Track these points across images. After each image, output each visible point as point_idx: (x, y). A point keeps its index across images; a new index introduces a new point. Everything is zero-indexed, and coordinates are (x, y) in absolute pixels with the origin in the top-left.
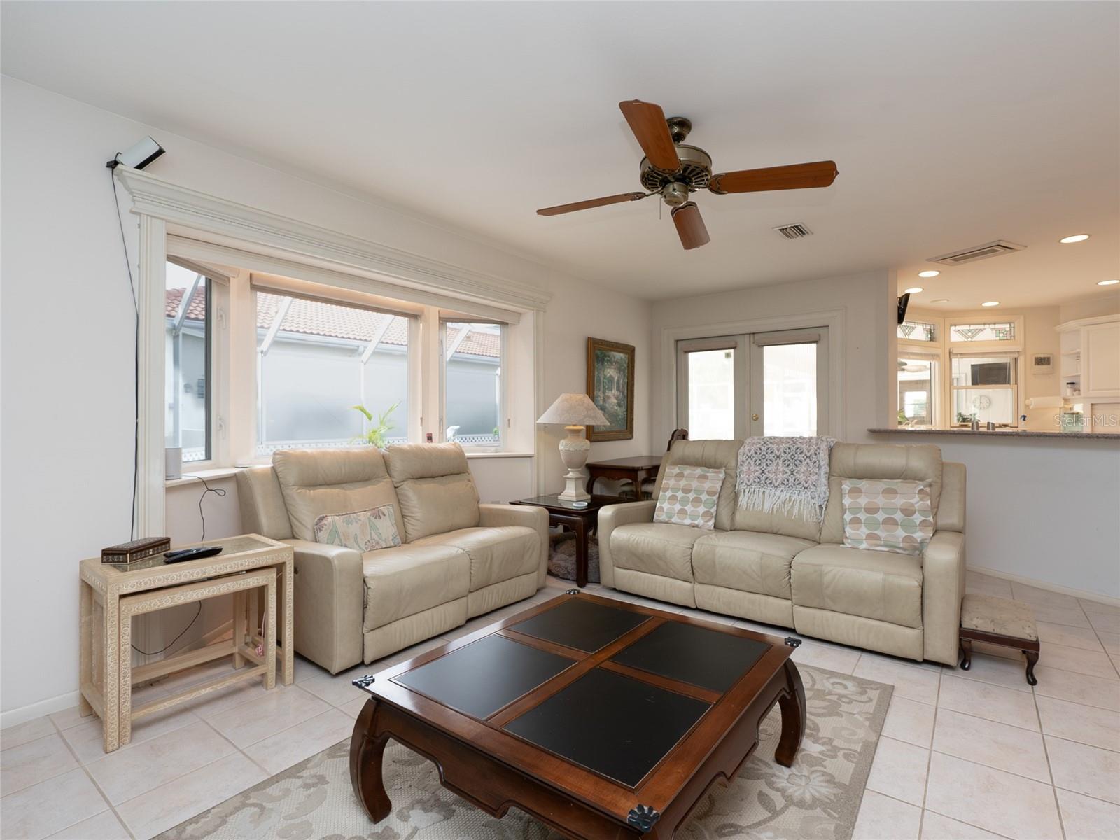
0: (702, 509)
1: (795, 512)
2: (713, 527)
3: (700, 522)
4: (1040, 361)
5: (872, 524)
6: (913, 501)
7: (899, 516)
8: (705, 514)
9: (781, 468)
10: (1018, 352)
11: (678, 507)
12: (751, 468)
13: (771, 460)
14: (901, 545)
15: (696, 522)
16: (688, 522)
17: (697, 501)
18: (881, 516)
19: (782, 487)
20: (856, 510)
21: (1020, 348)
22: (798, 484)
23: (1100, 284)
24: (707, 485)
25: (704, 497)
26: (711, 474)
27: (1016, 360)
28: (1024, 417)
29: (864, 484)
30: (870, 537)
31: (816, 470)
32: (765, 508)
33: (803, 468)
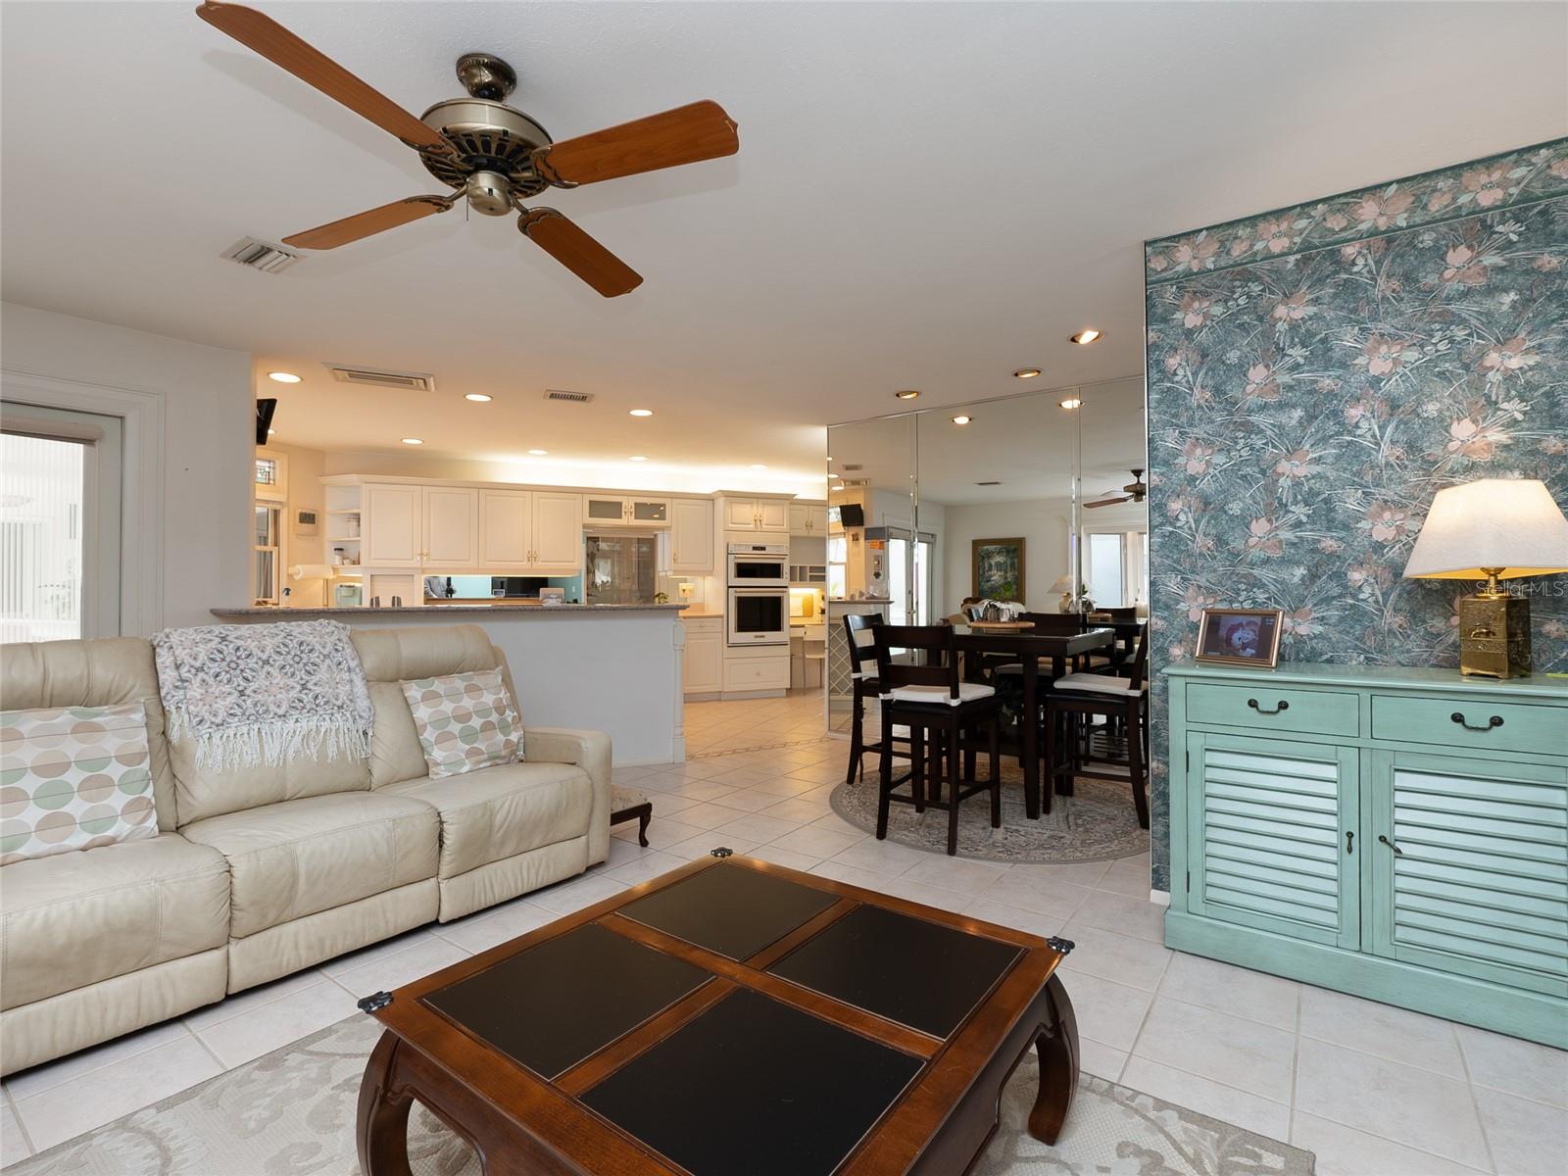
0: (118, 800)
1: (332, 751)
2: (156, 829)
3: (121, 827)
4: (308, 518)
5: (468, 736)
6: (501, 696)
7: (494, 717)
8: (130, 808)
9: (278, 678)
10: (281, 503)
11: (33, 815)
12: (210, 690)
13: (252, 670)
14: (503, 753)
15: (110, 833)
16: (83, 838)
17: (96, 785)
18: (476, 722)
19: (296, 714)
20: (440, 722)
21: (282, 498)
22: (326, 703)
23: (404, 441)
24: (110, 744)
25: (115, 771)
26: (105, 717)
27: (276, 513)
28: (288, 590)
29: (438, 685)
30: (470, 753)
31: (346, 676)
32: (267, 755)
33: (322, 674)
